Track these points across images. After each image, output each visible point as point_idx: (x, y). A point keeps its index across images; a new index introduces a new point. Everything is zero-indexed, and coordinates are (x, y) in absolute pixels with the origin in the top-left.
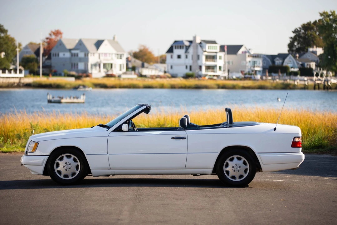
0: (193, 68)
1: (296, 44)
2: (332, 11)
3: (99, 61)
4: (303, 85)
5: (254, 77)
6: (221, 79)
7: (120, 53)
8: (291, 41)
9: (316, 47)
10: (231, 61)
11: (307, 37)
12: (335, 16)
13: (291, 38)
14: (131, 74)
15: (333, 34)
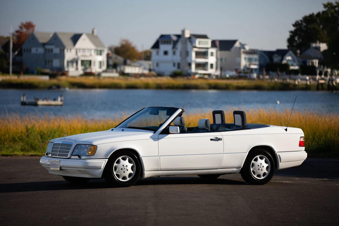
0: (181, 66)
1: (296, 39)
2: (338, 2)
3: (76, 57)
4: (305, 85)
5: (250, 76)
6: (212, 79)
7: (99, 49)
8: (291, 36)
9: (320, 42)
10: (224, 58)
11: (309, 31)
13: (291, 32)
14: (112, 72)
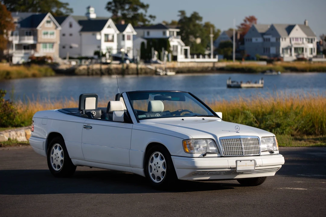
3: (290, 45)
7: (310, 37)
14: (322, 57)
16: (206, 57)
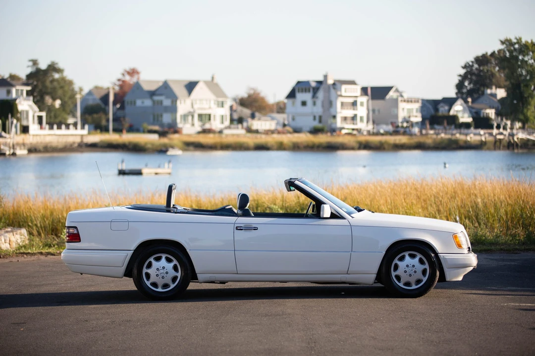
0: (323, 119)
1: (466, 83)
2: (518, 38)
3: (192, 110)
4: (479, 141)
5: (410, 131)
6: (362, 134)
7: (221, 100)
8: (459, 80)
9: (496, 88)
10: (376, 109)
11: (482, 74)
12: (521, 45)
13: (460, 76)
14: (238, 128)
15: (519, 70)
16: (71, 127)
